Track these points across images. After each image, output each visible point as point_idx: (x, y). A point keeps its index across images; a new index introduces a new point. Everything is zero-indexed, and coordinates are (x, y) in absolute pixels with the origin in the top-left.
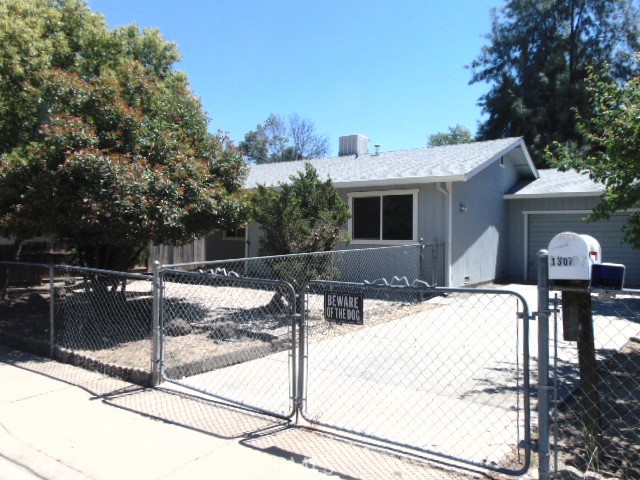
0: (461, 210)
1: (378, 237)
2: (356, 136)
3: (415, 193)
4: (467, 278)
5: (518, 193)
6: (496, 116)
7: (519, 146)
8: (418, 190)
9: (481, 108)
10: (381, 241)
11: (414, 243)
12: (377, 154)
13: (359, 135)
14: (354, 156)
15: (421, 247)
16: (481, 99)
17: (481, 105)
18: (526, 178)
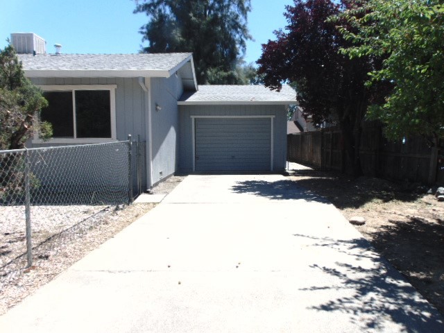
0: (156, 109)
1: (71, 135)
2: (32, 34)
3: (112, 89)
4: (161, 173)
5: (187, 101)
6: (154, 44)
7: (190, 61)
8: (115, 86)
9: (142, 36)
10: (75, 140)
11: (112, 141)
12: (57, 54)
13: (34, 34)
14: (31, 55)
15: (129, 144)
16: (142, 28)
17: (142, 33)
18: (190, 90)
